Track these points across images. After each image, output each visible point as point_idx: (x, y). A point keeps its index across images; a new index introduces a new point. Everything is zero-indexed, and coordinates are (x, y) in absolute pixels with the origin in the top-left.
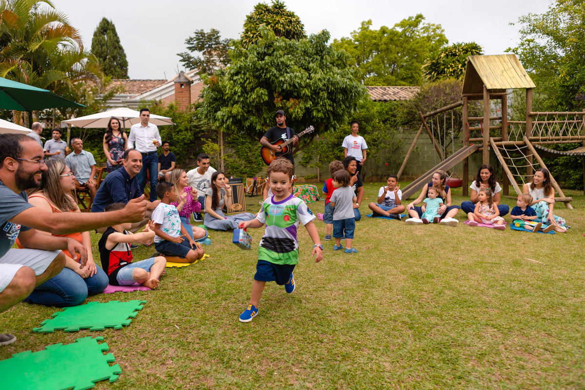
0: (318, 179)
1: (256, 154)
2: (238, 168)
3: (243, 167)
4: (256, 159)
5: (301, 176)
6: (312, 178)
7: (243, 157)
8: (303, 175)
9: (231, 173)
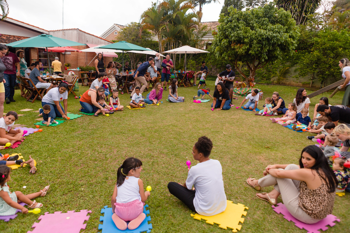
0: (311, 85)
1: (273, 67)
2: (261, 74)
3: (264, 74)
4: (272, 69)
5: (300, 82)
6: (307, 84)
7: (265, 68)
8: (301, 82)
9: (257, 76)
